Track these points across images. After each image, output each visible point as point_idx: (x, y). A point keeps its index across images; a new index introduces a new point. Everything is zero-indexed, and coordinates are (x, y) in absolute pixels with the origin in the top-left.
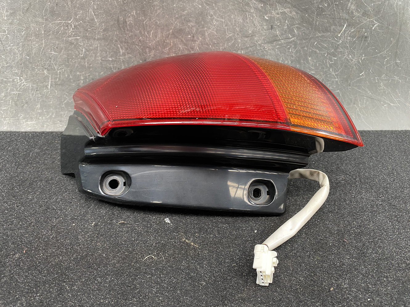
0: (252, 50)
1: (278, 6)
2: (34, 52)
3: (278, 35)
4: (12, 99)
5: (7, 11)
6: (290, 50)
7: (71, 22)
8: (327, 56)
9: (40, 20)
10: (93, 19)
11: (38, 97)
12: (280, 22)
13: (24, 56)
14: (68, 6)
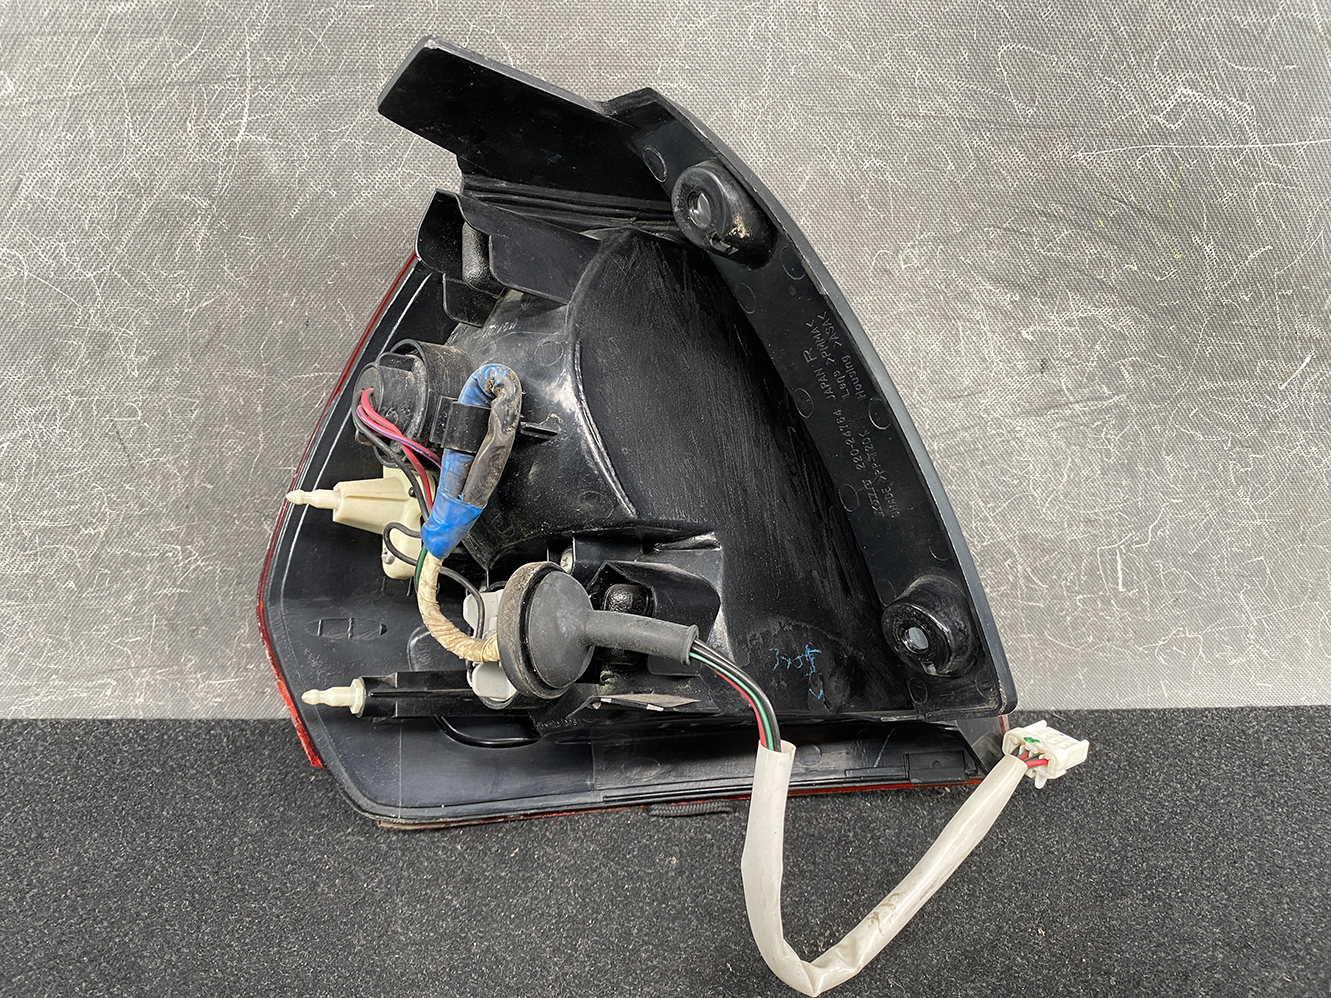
0: (968, 439)
2: (229, 468)
3: (1064, 387)
4: (160, 610)
5: (139, 352)
6: (1102, 435)
8: (1231, 449)
9: (251, 373)
11: (242, 604)
12: (1076, 348)
13: (197, 482)
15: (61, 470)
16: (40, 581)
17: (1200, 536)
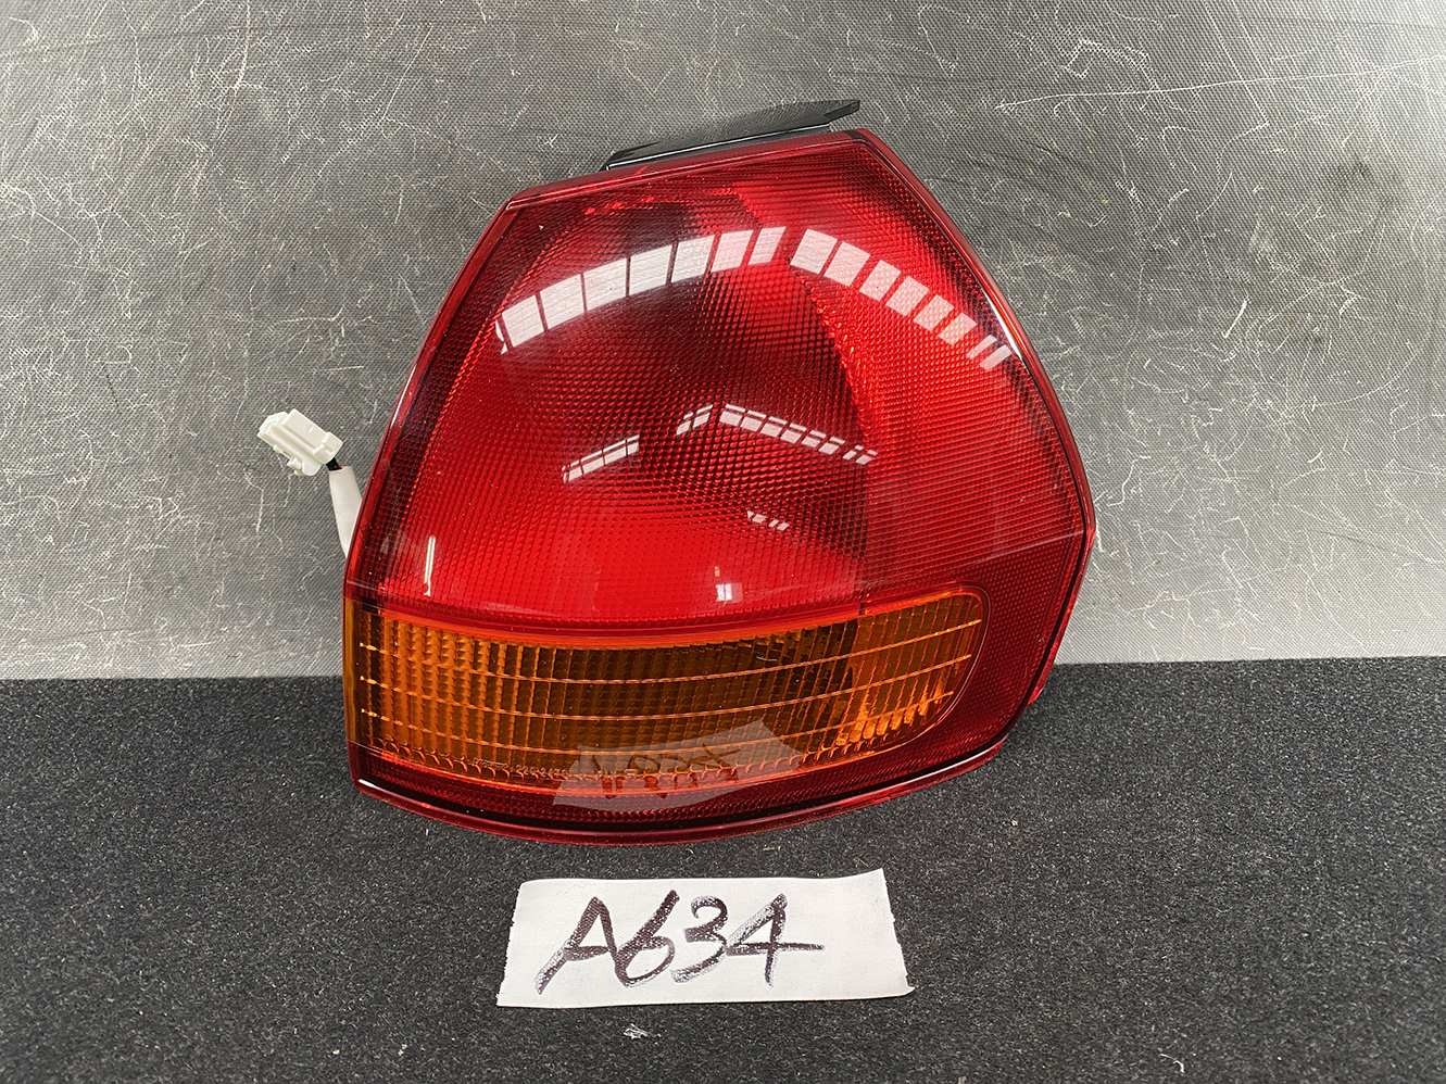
1: (1017, 249)
2: (213, 415)
4: (137, 567)
5: (133, 294)
6: (1062, 388)
7: (338, 320)
8: (1189, 402)
9: (239, 317)
10: (410, 309)
11: (220, 562)
12: (1025, 298)
13: (181, 430)
14: (330, 270)
15: (49, 415)
16: (19, 535)
17: (1174, 495)
